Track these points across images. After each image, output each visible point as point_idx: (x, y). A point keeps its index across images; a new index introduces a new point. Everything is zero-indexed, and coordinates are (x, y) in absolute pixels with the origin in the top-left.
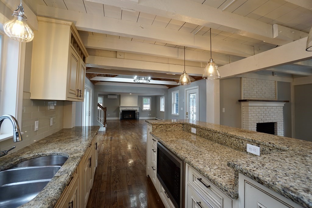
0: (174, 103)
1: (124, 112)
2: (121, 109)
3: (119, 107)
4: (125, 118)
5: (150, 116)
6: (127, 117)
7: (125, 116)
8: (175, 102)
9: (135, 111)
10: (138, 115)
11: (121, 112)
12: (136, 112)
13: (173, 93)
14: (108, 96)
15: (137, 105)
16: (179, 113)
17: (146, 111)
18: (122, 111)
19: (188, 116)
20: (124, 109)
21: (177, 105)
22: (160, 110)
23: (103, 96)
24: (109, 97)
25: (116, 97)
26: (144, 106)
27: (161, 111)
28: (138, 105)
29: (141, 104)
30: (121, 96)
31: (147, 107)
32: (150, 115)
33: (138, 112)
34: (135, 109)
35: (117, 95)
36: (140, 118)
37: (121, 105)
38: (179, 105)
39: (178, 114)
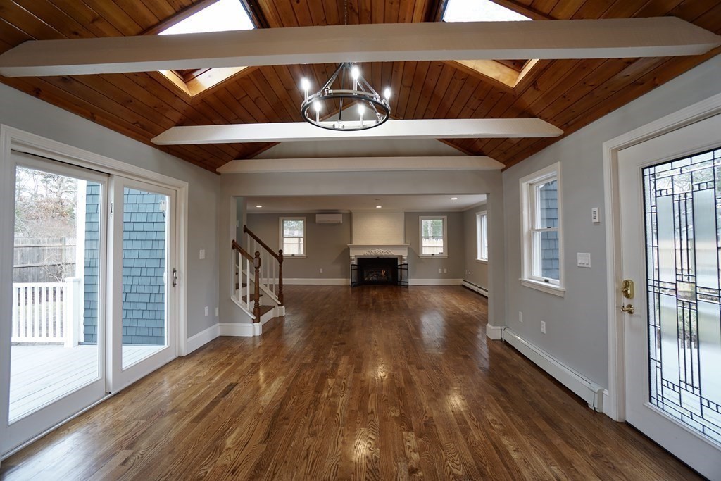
0: (532, 230)
1: (364, 263)
2: (354, 254)
3: (348, 249)
4: (366, 279)
5: (444, 276)
6: (373, 278)
7: (368, 275)
8: (538, 225)
9: (397, 259)
10: (404, 272)
11: (355, 262)
12: (399, 263)
13: (524, 187)
14: (317, 215)
15: (400, 242)
16: (567, 281)
17: (431, 258)
18: (358, 259)
19: (638, 303)
20: (363, 253)
21: (548, 239)
22: (476, 257)
23: (305, 218)
24: (320, 218)
25: (339, 219)
26: (425, 243)
27: (479, 258)
28: (405, 242)
29: (413, 236)
30: (354, 216)
31: (433, 246)
32: (445, 271)
33: (406, 262)
34: (394, 253)
35: (343, 213)
36: (412, 282)
37: (355, 243)
38: (561, 237)
39: (555, 284)
